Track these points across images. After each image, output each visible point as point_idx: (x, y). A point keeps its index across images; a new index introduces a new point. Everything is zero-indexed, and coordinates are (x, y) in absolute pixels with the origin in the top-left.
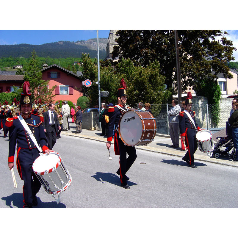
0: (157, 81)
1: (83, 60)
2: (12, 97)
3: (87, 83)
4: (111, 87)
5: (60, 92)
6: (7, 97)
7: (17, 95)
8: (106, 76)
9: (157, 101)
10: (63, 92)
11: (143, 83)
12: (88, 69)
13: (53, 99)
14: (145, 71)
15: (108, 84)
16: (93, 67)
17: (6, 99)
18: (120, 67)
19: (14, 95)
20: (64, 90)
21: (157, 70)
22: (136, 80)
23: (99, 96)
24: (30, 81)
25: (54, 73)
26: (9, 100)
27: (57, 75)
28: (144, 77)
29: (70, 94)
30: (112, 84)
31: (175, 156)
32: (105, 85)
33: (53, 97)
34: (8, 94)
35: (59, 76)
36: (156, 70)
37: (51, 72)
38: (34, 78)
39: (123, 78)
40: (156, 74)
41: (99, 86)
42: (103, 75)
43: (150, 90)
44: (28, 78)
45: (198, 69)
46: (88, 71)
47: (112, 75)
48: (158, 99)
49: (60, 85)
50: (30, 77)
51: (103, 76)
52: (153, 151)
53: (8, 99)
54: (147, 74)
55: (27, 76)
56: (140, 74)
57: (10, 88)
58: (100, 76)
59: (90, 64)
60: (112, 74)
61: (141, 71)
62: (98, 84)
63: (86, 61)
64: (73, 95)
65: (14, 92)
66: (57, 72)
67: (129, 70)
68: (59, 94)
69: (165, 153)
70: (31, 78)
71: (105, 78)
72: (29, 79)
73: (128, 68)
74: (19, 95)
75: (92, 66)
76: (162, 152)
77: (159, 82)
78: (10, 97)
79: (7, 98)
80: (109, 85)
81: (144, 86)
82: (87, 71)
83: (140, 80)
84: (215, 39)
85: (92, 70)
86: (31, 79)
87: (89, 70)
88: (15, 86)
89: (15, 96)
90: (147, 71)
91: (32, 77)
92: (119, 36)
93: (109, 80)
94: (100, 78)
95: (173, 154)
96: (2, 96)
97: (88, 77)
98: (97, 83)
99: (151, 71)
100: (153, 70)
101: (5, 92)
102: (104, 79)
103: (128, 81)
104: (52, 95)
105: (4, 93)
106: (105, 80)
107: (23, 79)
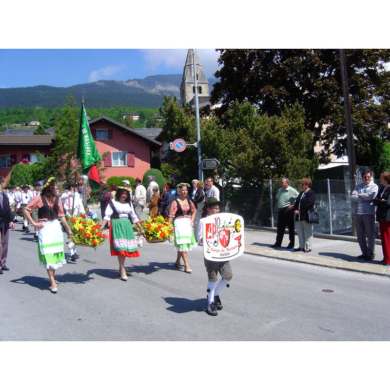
0: (302, 139)
1: (166, 107)
3: (179, 145)
4: (221, 151)
5: (112, 163)
6: (26, 171)
7: (41, 167)
8: (211, 133)
9: (300, 175)
10: (117, 163)
11: (278, 143)
12: (175, 122)
13: (103, 174)
14: (279, 123)
15: (214, 146)
16: (183, 118)
17: (25, 175)
18: (233, 117)
19: (37, 168)
20: (119, 159)
21: (302, 121)
22: (265, 138)
23: (199, 168)
24: (64, 143)
25: (103, 131)
26: (30, 176)
27: (107, 133)
28: (280, 133)
29: (129, 166)
30: (222, 146)
31: (373, 273)
32: (209, 148)
33: (103, 172)
34: (27, 167)
35: (110, 136)
36: (299, 120)
37: (97, 129)
38: (71, 139)
39: (241, 135)
40: (300, 128)
41: (199, 151)
42: (205, 131)
43: (291, 156)
44: (61, 138)
45: (364, 117)
46: (175, 126)
47: (220, 131)
48: (302, 171)
49: (113, 150)
51: (206, 134)
52: (326, 266)
53: (28, 175)
54: (285, 128)
55: (60, 136)
56: (273, 127)
58: (200, 133)
59: (179, 114)
60: (221, 129)
61: (275, 123)
62: (196, 146)
63: (172, 107)
64: (133, 167)
65: (37, 163)
66: (107, 130)
67: (248, 122)
68: (111, 166)
69: (350, 268)
70: (67, 138)
71: (209, 136)
72: (62, 140)
73: (246, 118)
74: (46, 168)
75: (181, 115)
76: (344, 267)
77: (305, 141)
78: (31, 171)
79: (27, 174)
80: (217, 148)
81: (280, 148)
82: (172, 125)
83: (274, 138)
84: (384, 68)
85: (182, 123)
86: (66, 140)
87: (178, 124)
88: (39, 153)
89: (40, 170)
90: (283, 123)
91: (67, 137)
92: (222, 66)
93: (215, 140)
94: (201, 136)
95: (369, 271)
96: (18, 170)
97: (176, 136)
98: (195, 144)
99: (290, 121)
100: (293, 121)
102: (207, 137)
103: (250, 141)
104: (101, 168)
105: (19, 164)
106: (209, 139)
107: (50, 142)
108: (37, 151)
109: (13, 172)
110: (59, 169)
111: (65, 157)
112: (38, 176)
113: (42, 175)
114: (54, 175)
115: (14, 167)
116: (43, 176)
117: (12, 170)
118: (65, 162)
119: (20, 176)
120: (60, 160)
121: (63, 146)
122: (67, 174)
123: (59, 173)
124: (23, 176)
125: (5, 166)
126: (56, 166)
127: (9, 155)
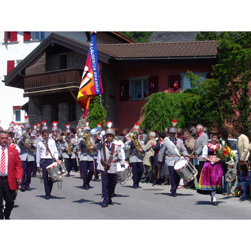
2: (183, 107)
6: (171, 104)
7: (197, 97)
17: (168, 111)
19: (190, 98)
24: (236, 55)
26: (178, 112)
34: (173, 98)
44: (230, 46)
50: (236, 45)
53: (174, 111)
55: (227, 41)
57: (179, 79)
65: (189, 91)
70: (240, 46)
72: (232, 49)
74: (204, 99)
78: (180, 105)
79: (171, 109)
86: (238, 49)
88: (192, 74)
89: (195, 103)
91: (241, 43)
96: (157, 102)
101: (166, 92)
105: (160, 93)
107: (215, 52)
108: (188, 72)
109: (149, 106)
110: (226, 100)
111: (238, 79)
112: (191, 114)
113: (199, 111)
114: (218, 110)
115: (151, 97)
116: (198, 113)
117: (148, 103)
118: (237, 89)
119: (160, 114)
120: (230, 84)
121: (234, 59)
122: (241, 109)
123: (226, 107)
124: (165, 113)
125: (140, 96)
126: (222, 95)
127: (147, 77)
